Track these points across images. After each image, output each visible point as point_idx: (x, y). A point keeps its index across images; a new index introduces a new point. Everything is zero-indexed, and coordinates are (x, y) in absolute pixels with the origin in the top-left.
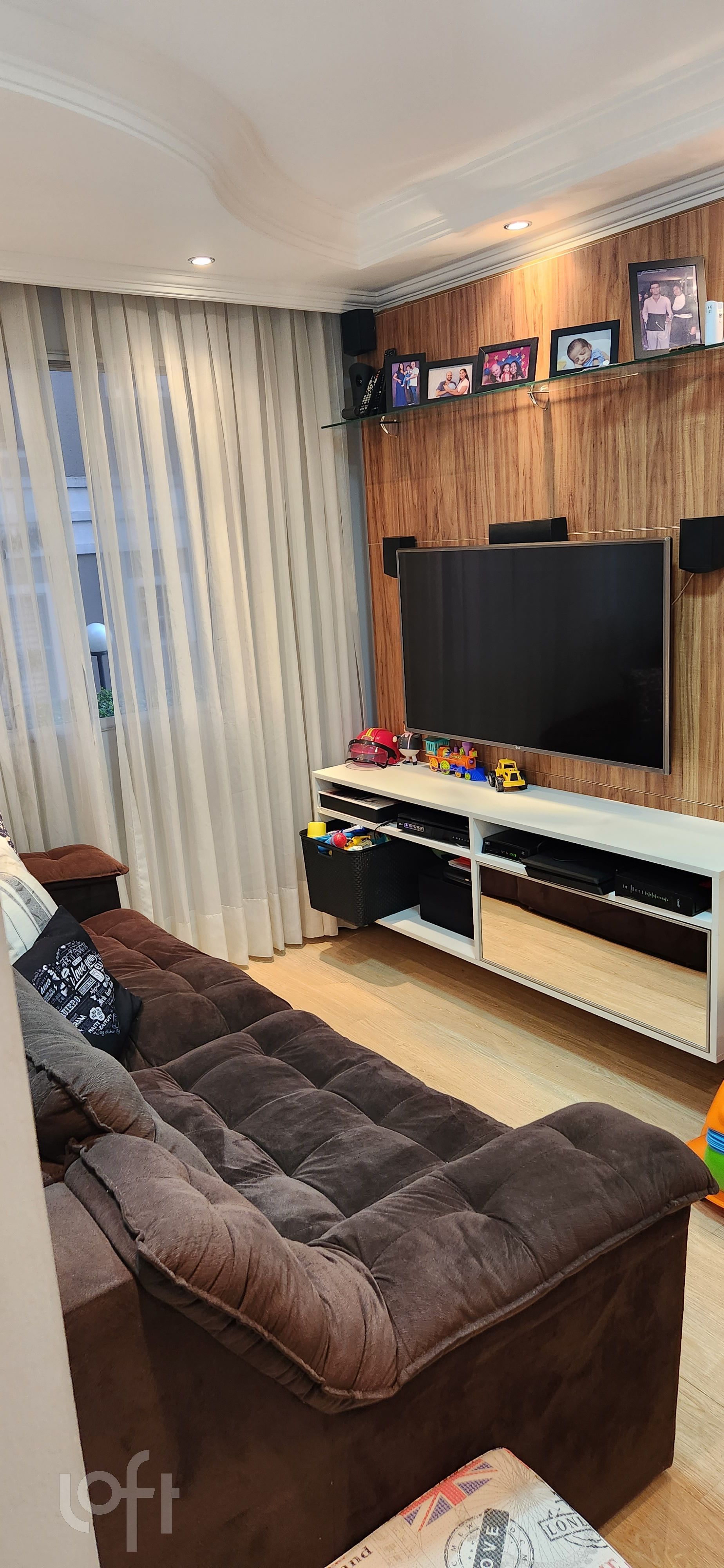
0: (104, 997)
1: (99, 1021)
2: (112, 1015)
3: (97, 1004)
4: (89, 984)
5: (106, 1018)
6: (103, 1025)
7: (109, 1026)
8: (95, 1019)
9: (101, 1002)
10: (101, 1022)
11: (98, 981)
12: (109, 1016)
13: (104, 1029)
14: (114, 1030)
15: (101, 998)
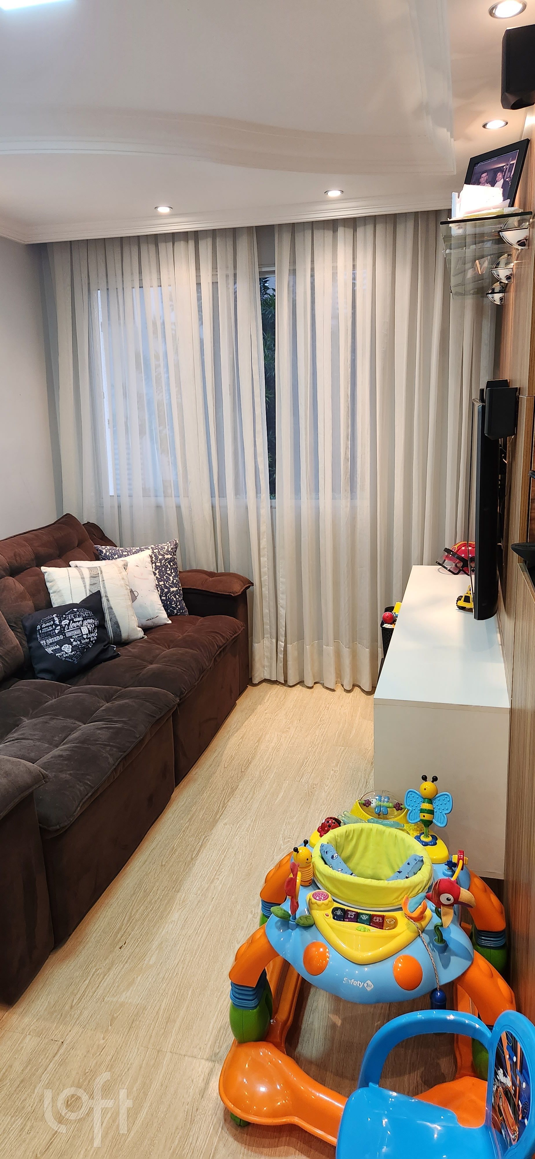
0: (79, 643)
1: (65, 652)
2: (77, 653)
3: (71, 644)
4: (75, 632)
5: (71, 652)
6: (66, 655)
7: (70, 657)
8: (64, 650)
9: (75, 643)
10: (67, 653)
11: (82, 633)
12: (74, 652)
13: (66, 657)
14: (73, 660)
15: (76, 641)
